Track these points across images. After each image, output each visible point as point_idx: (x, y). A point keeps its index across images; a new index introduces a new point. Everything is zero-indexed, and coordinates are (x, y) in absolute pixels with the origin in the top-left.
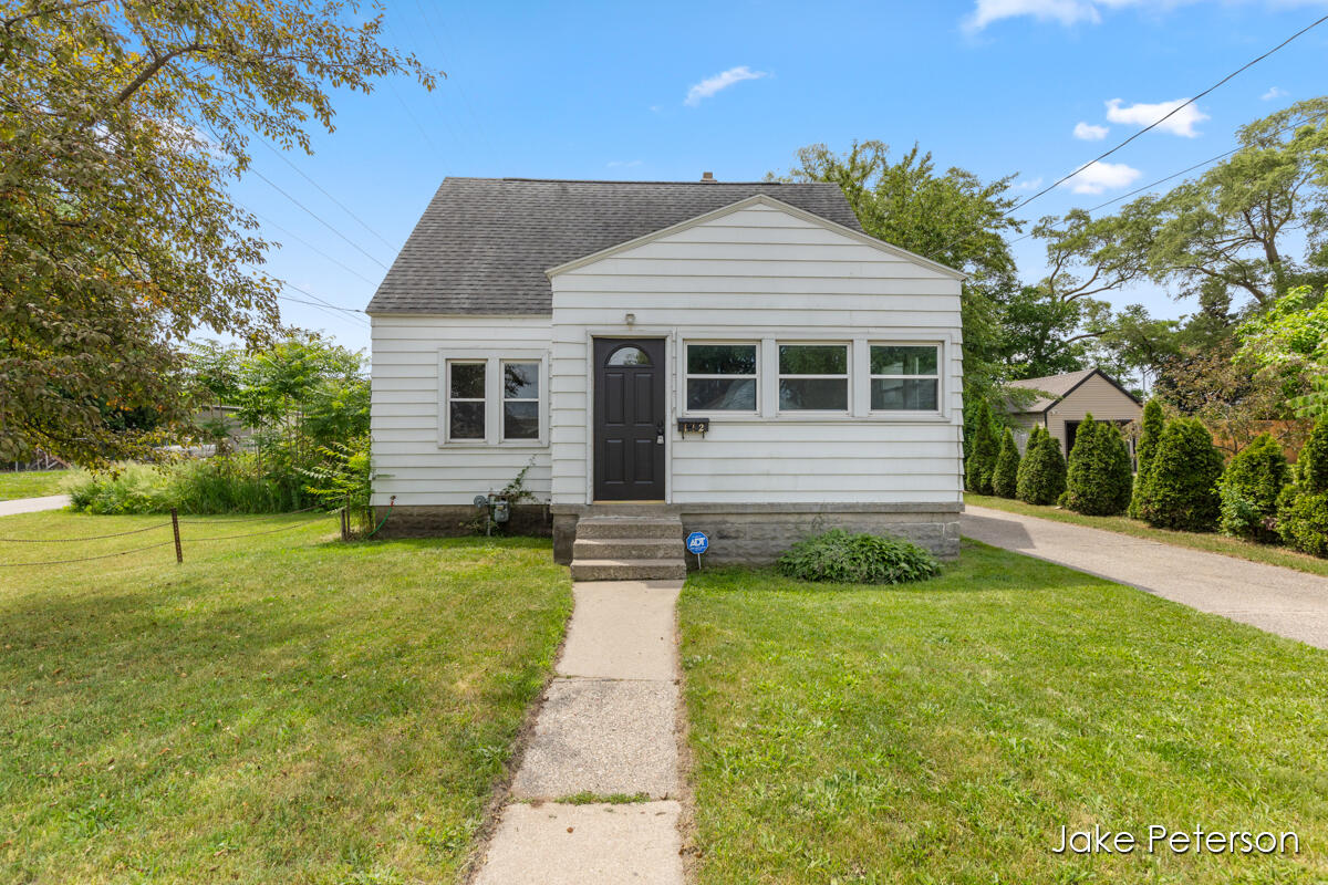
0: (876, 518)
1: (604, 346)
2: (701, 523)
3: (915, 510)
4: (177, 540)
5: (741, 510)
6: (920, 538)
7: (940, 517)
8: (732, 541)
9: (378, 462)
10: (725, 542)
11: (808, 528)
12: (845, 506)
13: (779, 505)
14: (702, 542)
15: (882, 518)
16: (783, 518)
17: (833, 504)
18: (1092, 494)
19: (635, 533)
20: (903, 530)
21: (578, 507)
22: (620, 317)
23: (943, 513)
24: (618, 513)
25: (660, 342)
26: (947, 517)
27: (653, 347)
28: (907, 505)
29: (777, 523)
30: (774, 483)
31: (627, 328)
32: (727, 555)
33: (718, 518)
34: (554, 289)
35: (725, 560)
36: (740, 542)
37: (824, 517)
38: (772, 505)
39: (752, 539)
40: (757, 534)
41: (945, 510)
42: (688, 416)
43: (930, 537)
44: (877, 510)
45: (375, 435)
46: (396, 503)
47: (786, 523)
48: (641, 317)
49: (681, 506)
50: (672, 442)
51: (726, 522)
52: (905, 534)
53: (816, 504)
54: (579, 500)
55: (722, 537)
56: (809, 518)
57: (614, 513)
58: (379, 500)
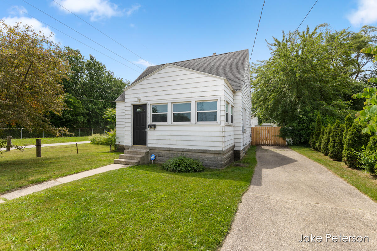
0: (198, 154)
1: (135, 107)
2: (154, 152)
3: (209, 152)
4: (77, 149)
5: (163, 149)
6: (211, 161)
7: (217, 155)
8: (162, 157)
9: (117, 135)
10: (160, 157)
11: (180, 155)
12: (189, 150)
13: (172, 148)
14: (154, 157)
15: (200, 154)
16: (174, 152)
17: (186, 149)
18: (335, 152)
19: (135, 153)
20: (206, 158)
21: (129, 146)
22: (136, 100)
23: (218, 154)
24: (137, 148)
25: (145, 105)
26: (219, 155)
27: (144, 106)
28: (206, 150)
29: (172, 153)
30: (171, 142)
31: (139, 102)
32: (160, 161)
33: (158, 151)
34: (125, 94)
35: (160, 162)
36: (163, 158)
37: (184, 153)
38: (170, 148)
39: (166, 157)
40: (167, 156)
41: (218, 153)
42: (151, 124)
43: (214, 161)
44: (198, 151)
45: (117, 129)
46: (120, 144)
47: (174, 153)
48: (142, 99)
49: (150, 147)
50: (148, 131)
51: (160, 152)
52: (206, 159)
53: (181, 149)
54: (130, 145)
55: (159, 156)
56: (180, 153)
57: (136, 148)
58: (117, 143)
